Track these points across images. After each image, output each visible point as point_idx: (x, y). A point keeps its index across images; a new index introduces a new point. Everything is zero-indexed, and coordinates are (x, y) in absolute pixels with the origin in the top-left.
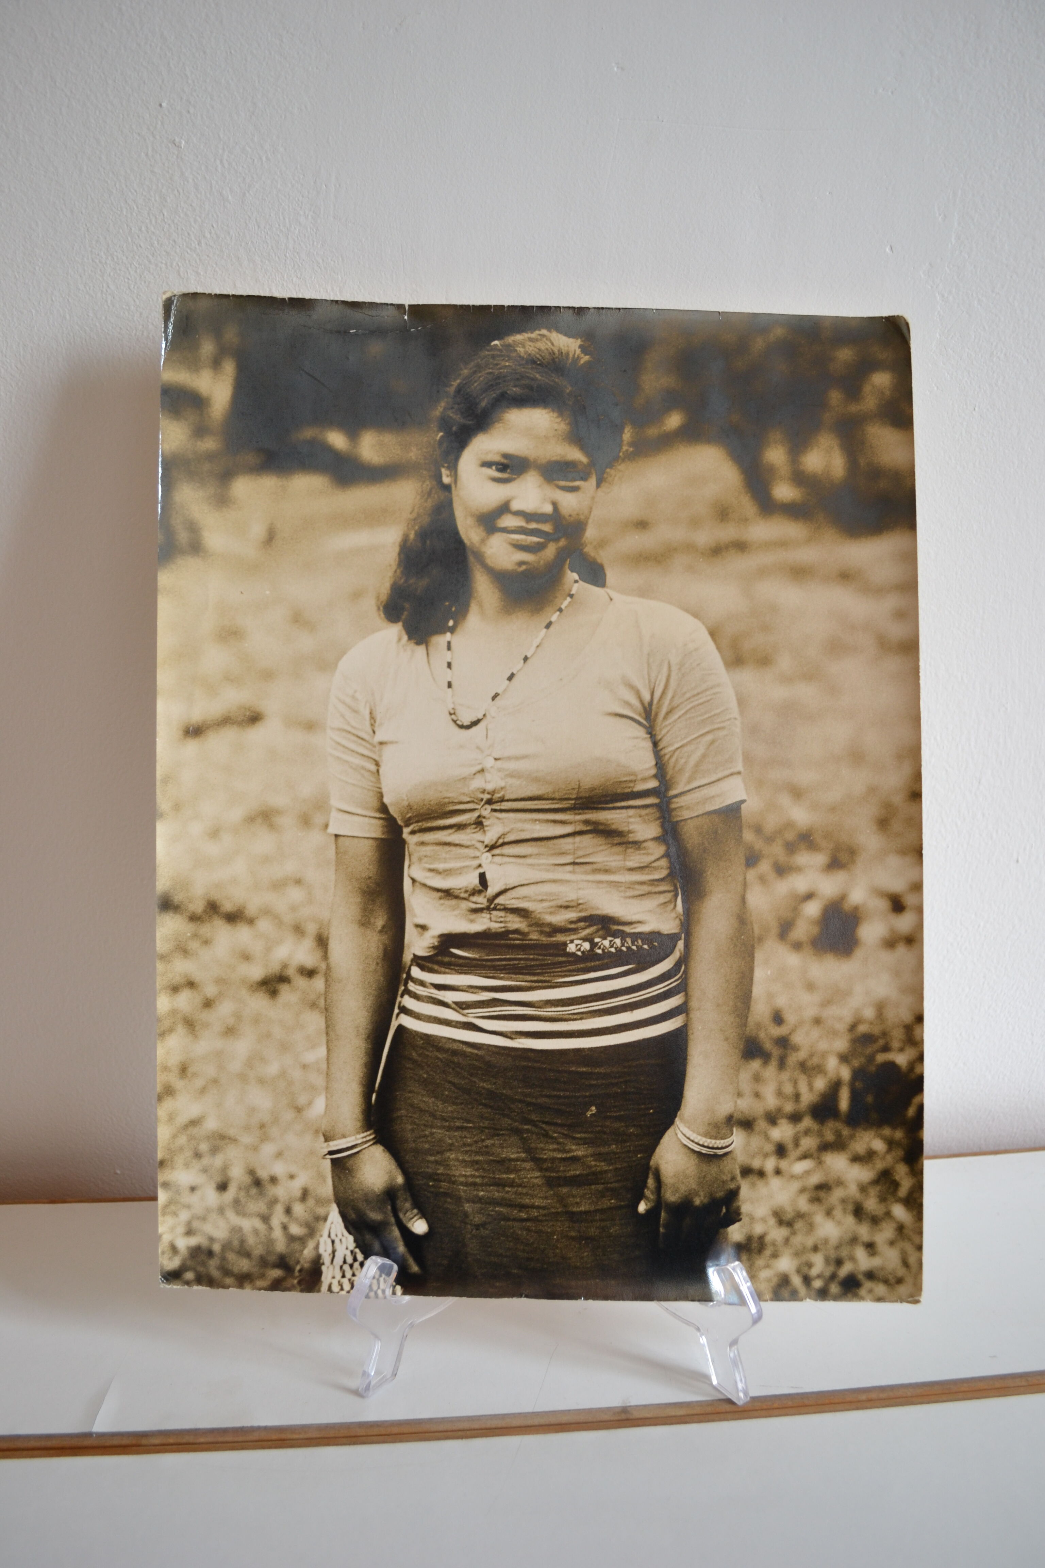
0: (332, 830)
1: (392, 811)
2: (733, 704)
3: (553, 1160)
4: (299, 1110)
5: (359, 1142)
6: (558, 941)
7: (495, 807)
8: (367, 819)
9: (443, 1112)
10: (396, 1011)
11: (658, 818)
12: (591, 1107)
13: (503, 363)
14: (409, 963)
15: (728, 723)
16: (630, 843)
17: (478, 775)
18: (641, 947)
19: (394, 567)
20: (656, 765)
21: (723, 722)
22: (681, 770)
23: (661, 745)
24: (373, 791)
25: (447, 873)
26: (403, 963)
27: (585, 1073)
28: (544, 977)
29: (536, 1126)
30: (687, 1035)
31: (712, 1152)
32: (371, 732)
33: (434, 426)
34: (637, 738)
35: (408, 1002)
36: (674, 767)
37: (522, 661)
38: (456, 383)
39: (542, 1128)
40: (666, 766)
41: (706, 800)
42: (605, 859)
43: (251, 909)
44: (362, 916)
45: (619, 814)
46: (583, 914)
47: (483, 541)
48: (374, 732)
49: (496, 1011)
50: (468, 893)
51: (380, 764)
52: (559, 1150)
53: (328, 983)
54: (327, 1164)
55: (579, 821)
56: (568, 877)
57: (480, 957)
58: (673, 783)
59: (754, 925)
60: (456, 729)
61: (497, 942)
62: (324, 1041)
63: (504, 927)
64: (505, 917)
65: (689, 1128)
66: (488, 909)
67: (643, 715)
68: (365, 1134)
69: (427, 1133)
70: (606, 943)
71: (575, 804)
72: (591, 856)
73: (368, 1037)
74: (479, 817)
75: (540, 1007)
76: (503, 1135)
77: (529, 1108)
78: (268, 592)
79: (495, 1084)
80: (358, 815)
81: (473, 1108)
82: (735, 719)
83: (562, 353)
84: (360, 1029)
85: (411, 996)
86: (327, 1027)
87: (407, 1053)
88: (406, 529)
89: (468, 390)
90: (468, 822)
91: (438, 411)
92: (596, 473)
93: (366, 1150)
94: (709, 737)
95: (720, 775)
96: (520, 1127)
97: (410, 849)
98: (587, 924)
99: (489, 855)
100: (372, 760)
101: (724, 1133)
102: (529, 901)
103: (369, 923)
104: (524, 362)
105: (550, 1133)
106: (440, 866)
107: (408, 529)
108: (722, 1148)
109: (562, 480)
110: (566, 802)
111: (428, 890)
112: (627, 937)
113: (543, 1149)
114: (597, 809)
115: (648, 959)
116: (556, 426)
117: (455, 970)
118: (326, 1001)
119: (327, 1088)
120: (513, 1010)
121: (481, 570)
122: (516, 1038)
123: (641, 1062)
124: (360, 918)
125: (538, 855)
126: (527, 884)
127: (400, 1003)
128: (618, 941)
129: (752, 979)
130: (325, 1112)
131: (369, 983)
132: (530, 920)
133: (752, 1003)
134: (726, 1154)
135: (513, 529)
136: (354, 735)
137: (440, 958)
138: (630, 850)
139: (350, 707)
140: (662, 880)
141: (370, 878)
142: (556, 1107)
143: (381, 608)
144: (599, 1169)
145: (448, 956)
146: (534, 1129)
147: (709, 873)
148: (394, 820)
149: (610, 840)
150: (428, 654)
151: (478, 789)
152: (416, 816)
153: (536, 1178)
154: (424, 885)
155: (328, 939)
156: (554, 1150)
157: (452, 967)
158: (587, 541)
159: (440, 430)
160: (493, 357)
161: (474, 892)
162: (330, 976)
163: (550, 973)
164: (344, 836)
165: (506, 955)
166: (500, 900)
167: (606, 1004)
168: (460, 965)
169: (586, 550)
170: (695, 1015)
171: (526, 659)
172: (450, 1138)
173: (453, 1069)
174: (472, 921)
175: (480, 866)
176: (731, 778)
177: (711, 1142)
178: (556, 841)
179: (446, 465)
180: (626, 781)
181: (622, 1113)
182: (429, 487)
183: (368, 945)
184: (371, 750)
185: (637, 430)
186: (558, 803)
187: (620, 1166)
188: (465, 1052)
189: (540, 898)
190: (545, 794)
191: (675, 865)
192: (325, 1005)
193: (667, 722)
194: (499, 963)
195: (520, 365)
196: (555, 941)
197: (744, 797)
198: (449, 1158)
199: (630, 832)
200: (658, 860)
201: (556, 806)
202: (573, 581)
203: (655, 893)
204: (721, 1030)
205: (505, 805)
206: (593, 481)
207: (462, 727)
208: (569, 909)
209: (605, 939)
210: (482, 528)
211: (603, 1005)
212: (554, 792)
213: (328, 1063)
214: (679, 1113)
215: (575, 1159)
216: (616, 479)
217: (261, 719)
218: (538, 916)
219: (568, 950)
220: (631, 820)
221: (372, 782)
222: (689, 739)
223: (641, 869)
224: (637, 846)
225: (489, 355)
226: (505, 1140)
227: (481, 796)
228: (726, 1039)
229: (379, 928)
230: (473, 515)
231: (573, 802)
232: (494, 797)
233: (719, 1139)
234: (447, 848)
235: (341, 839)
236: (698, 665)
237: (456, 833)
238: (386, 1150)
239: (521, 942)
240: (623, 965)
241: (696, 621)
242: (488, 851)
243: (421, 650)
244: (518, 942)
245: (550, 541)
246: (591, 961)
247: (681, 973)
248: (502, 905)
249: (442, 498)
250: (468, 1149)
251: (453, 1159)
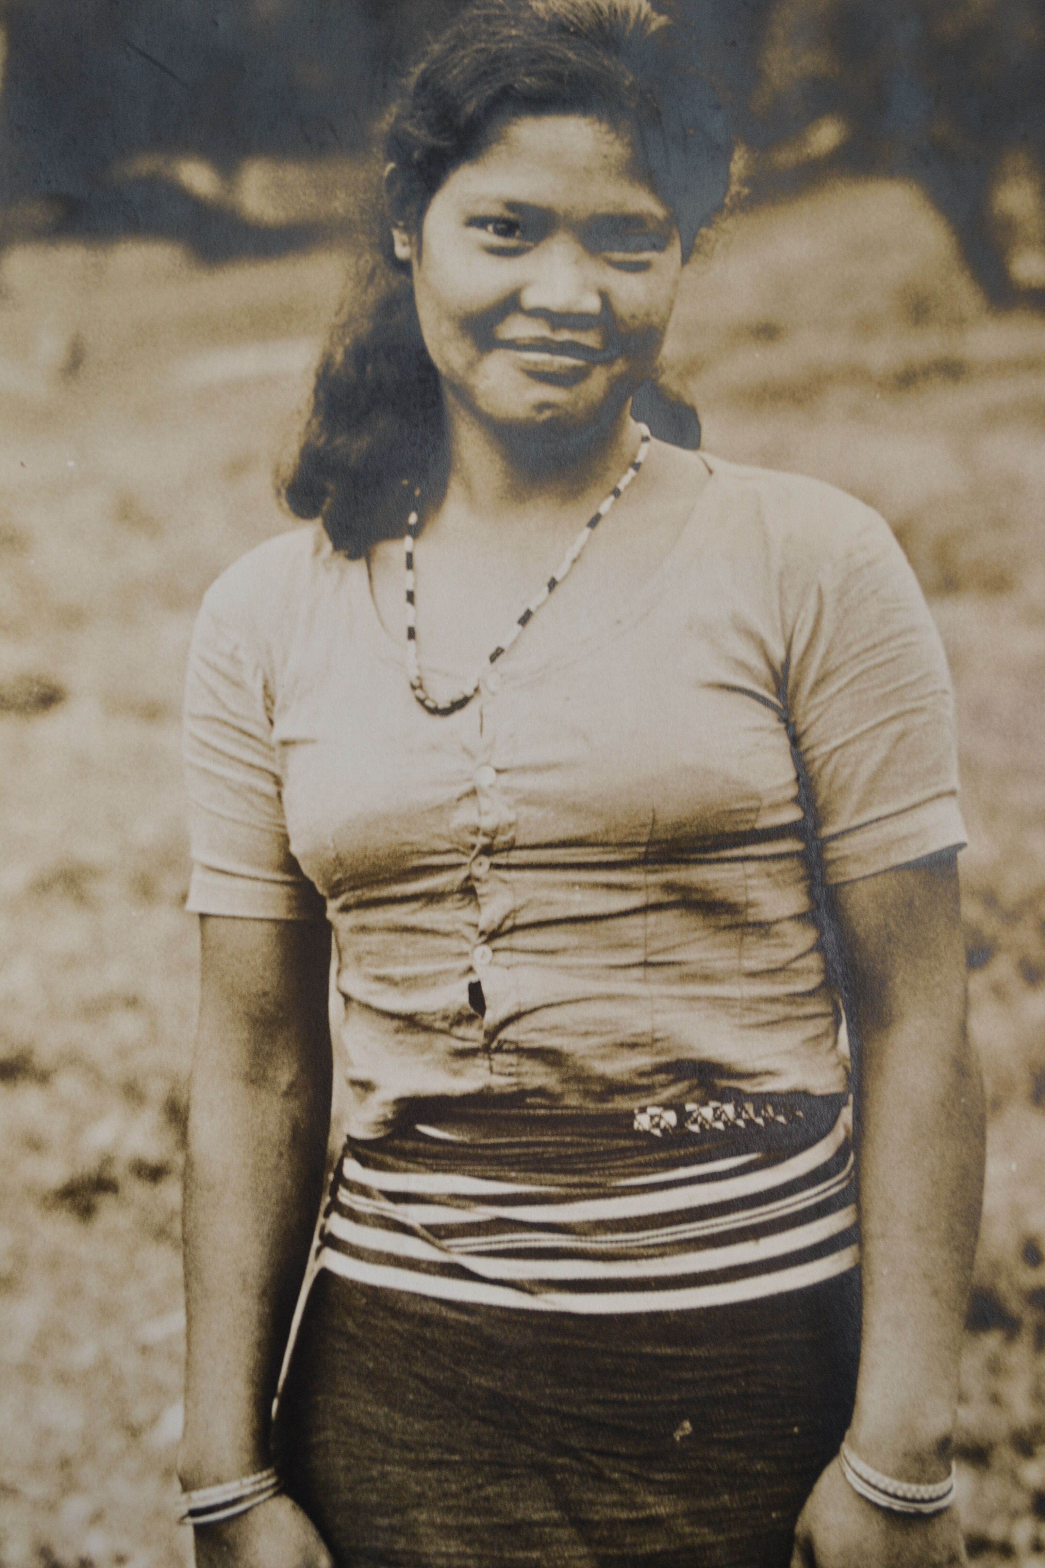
0: (195, 905)
1: (306, 868)
2: (941, 664)
3: (612, 1523)
4: (134, 1432)
5: (247, 1491)
6: (617, 1110)
7: (499, 859)
8: (259, 885)
9: (404, 1433)
10: (316, 1242)
11: (803, 879)
12: (681, 1421)
13: (506, 31)
14: (339, 1153)
15: (931, 699)
16: (749, 924)
17: (466, 802)
18: (773, 1120)
19: (307, 415)
20: (797, 779)
21: (922, 698)
22: (844, 789)
23: (806, 742)
24: (270, 832)
25: (410, 983)
26: (329, 1153)
27: (671, 1358)
28: (592, 1176)
29: (579, 1459)
30: (860, 1286)
31: (911, 1508)
32: (267, 723)
33: (378, 151)
34: (761, 729)
35: (338, 1226)
36: (830, 784)
37: (546, 589)
38: (417, 70)
39: (591, 1463)
40: (816, 782)
41: (892, 843)
42: (704, 955)
43: (44, 1056)
44: (252, 1066)
45: (729, 870)
46: (663, 1059)
47: (471, 365)
48: (271, 722)
49: (503, 1242)
50: (450, 1021)
51: (284, 780)
52: (622, 1505)
53: (188, 1191)
54: (187, 1536)
55: (655, 885)
56: (635, 989)
57: (472, 1139)
58: (829, 813)
59: (985, 1077)
60: (424, 715)
61: (504, 1112)
62: (182, 1301)
63: (516, 1084)
64: (518, 1065)
65: (867, 1461)
66: (486, 1050)
67: (773, 686)
68: (259, 1476)
69: (375, 1473)
70: (707, 1112)
71: (646, 853)
72: (677, 949)
73: (264, 1293)
74: (468, 878)
75: (585, 1234)
76: (517, 1476)
77: (566, 1425)
78: (71, 464)
79: (501, 1378)
80: (242, 876)
81: (460, 1425)
82: (945, 692)
83: (616, 11)
84: (249, 1278)
85: (342, 1214)
86: (187, 1274)
87: (335, 1321)
88: (327, 343)
89: (442, 82)
90: (448, 889)
91: (385, 123)
92: (681, 237)
93: (262, 1506)
94: (896, 728)
95: (917, 797)
96: (550, 1460)
97: (340, 940)
98: (671, 1077)
99: (487, 949)
100: (268, 775)
101: (934, 1472)
102: (562, 1035)
103: (264, 1078)
104: (545, 29)
105: (607, 1472)
106: (397, 971)
107: (332, 343)
108: (931, 1500)
109: (619, 251)
110: (628, 850)
111: (373, 1016)
112: (747, 1101)
113: (592, 1503)
114: (687, 862)
115: (786, 1141)
116: (605, 149)
117: (426, 1165)
118: (184, 1225)
119: (187, 1390)
120: (535, 1240)
121: (467, 419)
122: (541, 1293)
123: (776, 1336)
124: (247, 1068)
125: (579, 949)
126: (559, 1004)
127: (323, 1228)
128: (729, 1109)
129: (981, 1180)
130: (184, 1435)
131: (264, 1191)
132: (564, 1070)
133: (984, 1226)
134: (939, 1513)
135: (527, 342)
136: (234, 728)
137: (397, 1142)
138: (749, 939)
139: (225, 676)
140: (810, 994)
141: (265, 994)
142: (617, 1422)
143: (283, 492)
144: (698, 1541)
145: (412, 1139)
146: (575, 1464)
147: (898, 980)
148: (311, 885)
149: (712, 921)
150: (370, 576)
151: (466, 827)
152: (351, 878)
153: (581, 1558)
154: (368, 1007)
155: (187, 1108)
156: (614, 1505)
157: (420, 1160)
158: (664, 364)
159: (389, 158)
160: (488, 19)
161: (461, 1019)
162: (191, 1178)
163: (603, 1169)
164: (217, 917)
165: (520, 1136)
166: (509, 1034)
167: (708, 1227)
168: (436, 1156)
169: (664, 379)
170: (876, 1248)
171: (552, 584)
172: (418, 1483)
173: (423, 1352)
174: (456, 1073)
175: (470, 970)
176: (937, 802)
177: (909, 1490)
178: (611, 923)
179: (401, 224)
180: (742, 810)
181: (741, 1433)
182: (369, 267)
183: (263, 1121)
184: (266, 756)
185: (757, 155)
186: (615, 852)
187: (738, 1535)
188: (445, 1319)
189: (583, 1028)
190: (590, 836)
191: (835, 965)
192: (184, 1232)
193: (817, 700)
194: (507, 1151)
195: (538, 34)
196: (611, 1110)
197: (962, 837)
198: (416, 1520)
199: (749, 904)
200: (801, 956)
201: (612, 857)
202: (639, 438)
203: (798, 1018)
204: (925, 1276)
205: (516, 857)
206: (675, 251)
207: (434, 711)
208: (637, 1050)
209: (704, 1104)
210: (468, 341)
211: (703, 1228)
212: (607, 832)
213: (189, 1343)
214: (848, 1434)
215: (653, 1522)
216: (718, 246)
217: (61, 699)
218: (580, 1062)
219: (636, 1125)
220: (752, 882)
221: (269, 815)
222: (857, 731)
223: (771, 973)
224: (763, 931)
225: (479, 16)
226: (522, 1486)
227: (472, 839)
228: (936, 1293)
229: (284, 1087)
230: (452, 318)
231: (643, 849)
232: (496, 842)
233: (924, 1484)
234: (409, 937)
235: (211, 922)
236: (875, 592)
237: (424, 909)
238: (297, 1507)
239: (548, 1112)
240: (738, 1153)
241: (870, 511)
242: (486, 942)
243: (358, 568)
244: (542, 1112)
245: (595, 364)
246: (679, 1146)
247: (848, 1168)
248: (511, 1042)
249: (395, 284)
250: (451, 1502)
251: (423, 1523)
